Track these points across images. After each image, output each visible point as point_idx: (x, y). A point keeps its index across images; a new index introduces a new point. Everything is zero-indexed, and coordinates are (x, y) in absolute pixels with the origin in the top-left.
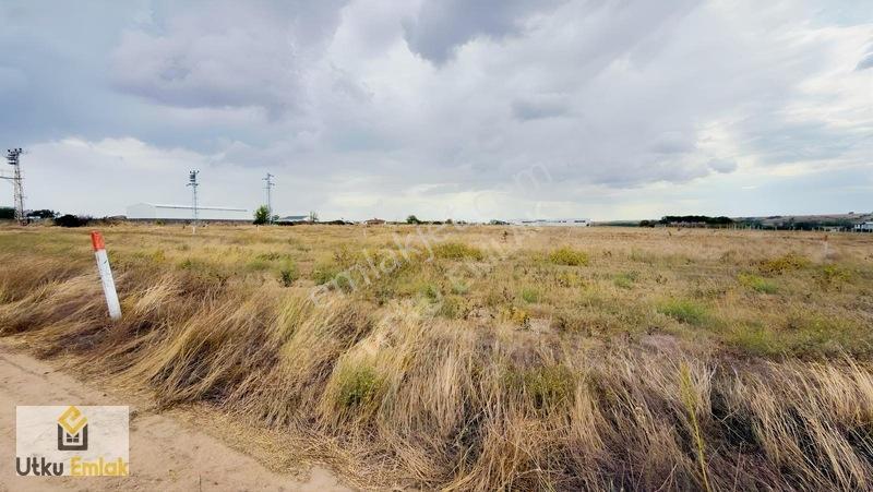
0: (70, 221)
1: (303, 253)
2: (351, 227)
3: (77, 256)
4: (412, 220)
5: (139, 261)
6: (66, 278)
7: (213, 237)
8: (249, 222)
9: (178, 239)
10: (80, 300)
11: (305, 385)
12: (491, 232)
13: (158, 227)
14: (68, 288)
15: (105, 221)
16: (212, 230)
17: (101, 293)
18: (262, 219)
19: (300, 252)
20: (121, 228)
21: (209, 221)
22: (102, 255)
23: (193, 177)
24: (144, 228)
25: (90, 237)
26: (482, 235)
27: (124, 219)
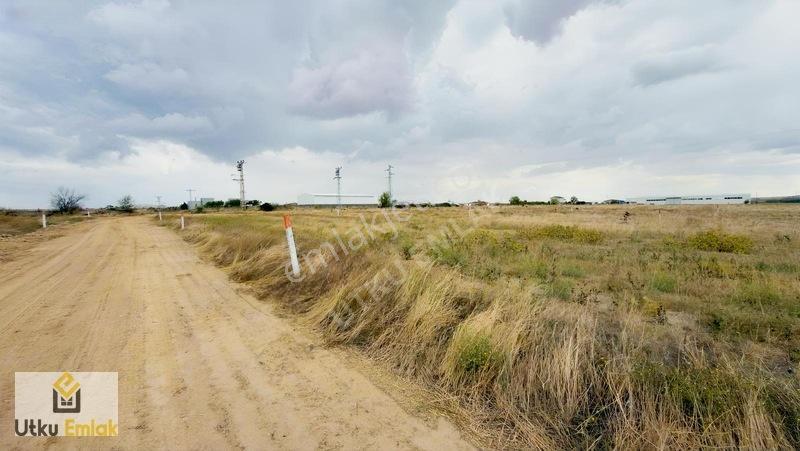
0: (267, 207)
1: (418, 231)
2: (457, 209)
3: (272, 232)
4: (516, 202)
5: (306, 236)
6: (269, 246)
7: (351, 218)
8: (375, 205)
9: (328, 219)
10: (277, 262)
11: (428, 345)
12: (605, 212)
13: (316, 211)
14: (270, 253)
15: (286, 207)
16: (349, 213)
17: (288, 258)
18: (385, 203)
19: (414, 230)
20: (295, 211)
21: (347, 206)
22: (289, 231)
23: (338, 172)
24: (307, 211)
25: (282, 218)
26: (595, 215)
27: (296, 205)
